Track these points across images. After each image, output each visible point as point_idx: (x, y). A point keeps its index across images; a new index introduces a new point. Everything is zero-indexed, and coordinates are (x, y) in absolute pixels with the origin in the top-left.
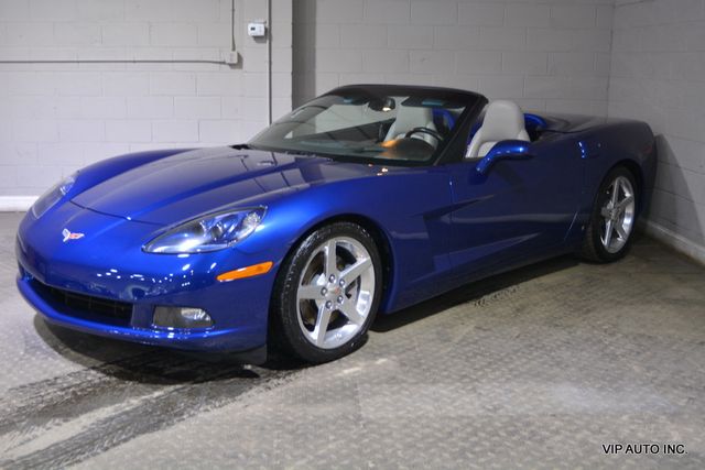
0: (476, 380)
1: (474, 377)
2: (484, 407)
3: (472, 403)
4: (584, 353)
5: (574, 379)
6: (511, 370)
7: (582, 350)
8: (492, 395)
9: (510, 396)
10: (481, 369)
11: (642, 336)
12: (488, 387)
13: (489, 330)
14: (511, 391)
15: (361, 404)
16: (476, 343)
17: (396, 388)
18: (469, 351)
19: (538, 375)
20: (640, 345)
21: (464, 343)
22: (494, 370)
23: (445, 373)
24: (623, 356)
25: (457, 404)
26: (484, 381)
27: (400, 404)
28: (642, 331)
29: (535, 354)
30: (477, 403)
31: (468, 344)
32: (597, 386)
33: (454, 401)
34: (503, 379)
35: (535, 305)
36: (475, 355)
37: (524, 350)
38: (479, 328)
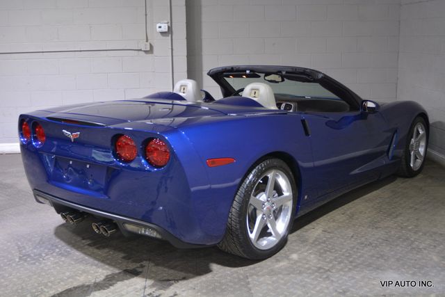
0: (329, 270)
1: (327, 268)
2: (336, 291)
3: (327, 288)
4: (398, 248)
5: (395, 267)
6: (351, 262)
7: (397, 245)
8: (340, 282)
9: (353, 281)
10: (331, 262)
11: (435, 233)
12: (337, 276)
13: (332, 232)
14: (354, 278)
15: (253, 291)
16: (324, 242)
17: (274, 279)
18: (321, 249)
19: (369, 265)
20: (435, 240)
21: (317, 243)
22: (340, 263)
23: (307, 266)
24: (425, 249)
25: (318, 289)
26: (334, 271)
27: (279, 290)
28: (435, 230)
29: (366, 249)
30: (332, 288)
31: (319, 244)
32: (411, 272)
33: (315, 287)
34: (346, 269)
35: (361, 213)
36: (326, 251)
37: (357, 247)
38: (325, 231)
